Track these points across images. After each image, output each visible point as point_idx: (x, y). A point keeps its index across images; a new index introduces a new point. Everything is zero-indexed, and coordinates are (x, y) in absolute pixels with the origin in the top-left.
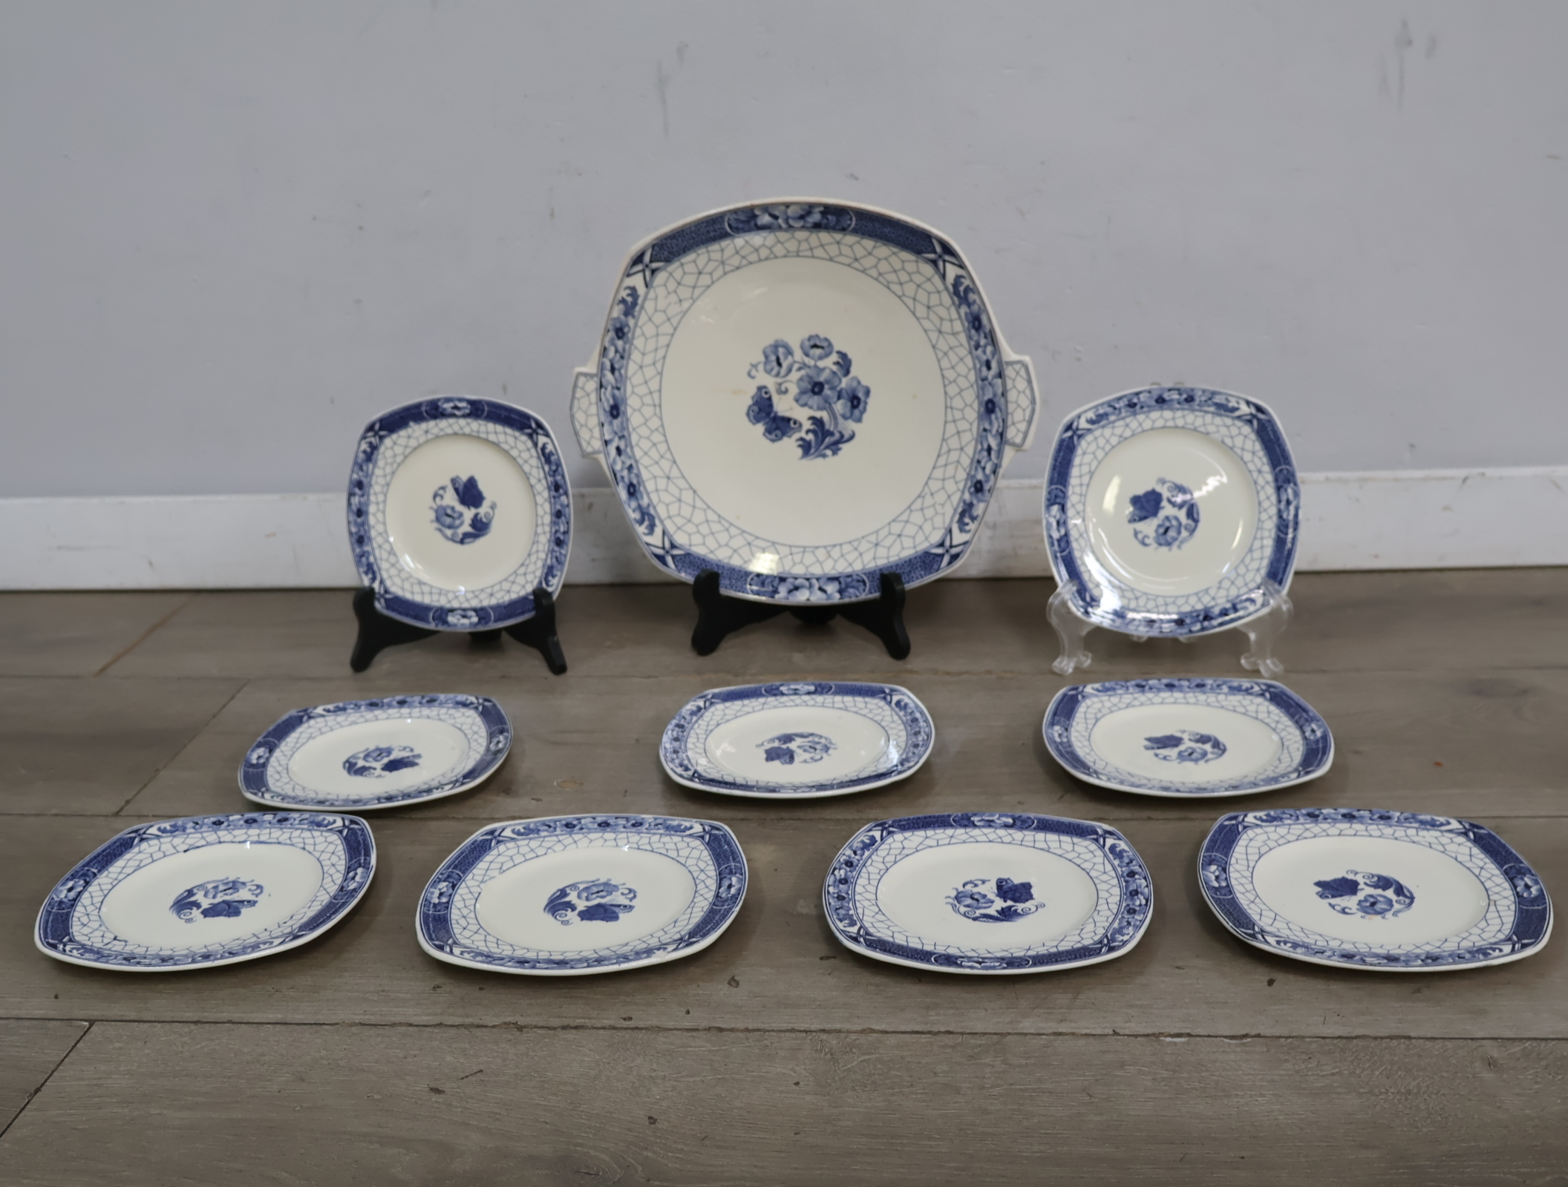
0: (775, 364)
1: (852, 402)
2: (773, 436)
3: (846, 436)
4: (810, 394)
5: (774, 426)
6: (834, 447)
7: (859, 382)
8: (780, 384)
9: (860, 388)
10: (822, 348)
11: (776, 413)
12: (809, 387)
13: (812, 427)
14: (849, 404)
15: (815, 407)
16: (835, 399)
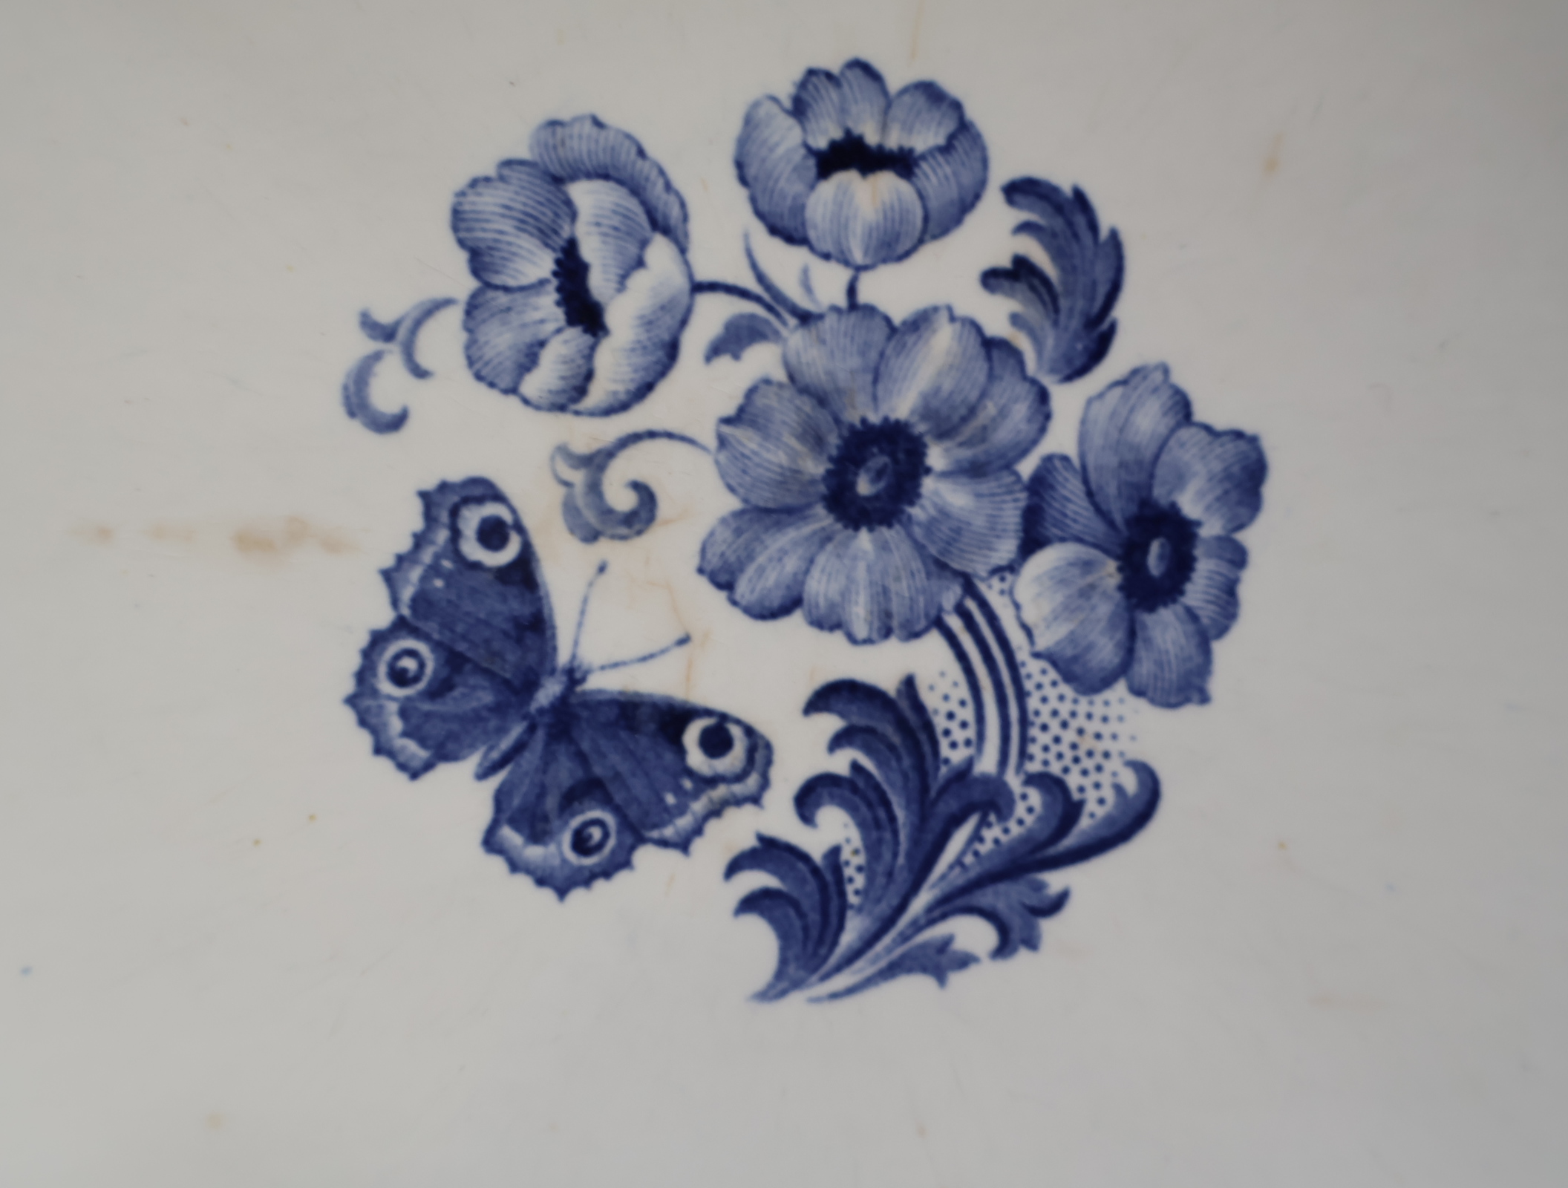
0: (547, 307)
1: (1131, 559)
2: (560, 850)
3: (1095, 812)
4: (822, 518)
5: (565, 772)
6: (1003, 897)
7: (1182, 408)
8: (596, 462)
9: (1188, 448)
10: (903, 163)
11: (574, 676)
12: (815, 467)
13: (840, 763)
14: (1109, 573)
15: (860, 614)
16: (1006, 549)
